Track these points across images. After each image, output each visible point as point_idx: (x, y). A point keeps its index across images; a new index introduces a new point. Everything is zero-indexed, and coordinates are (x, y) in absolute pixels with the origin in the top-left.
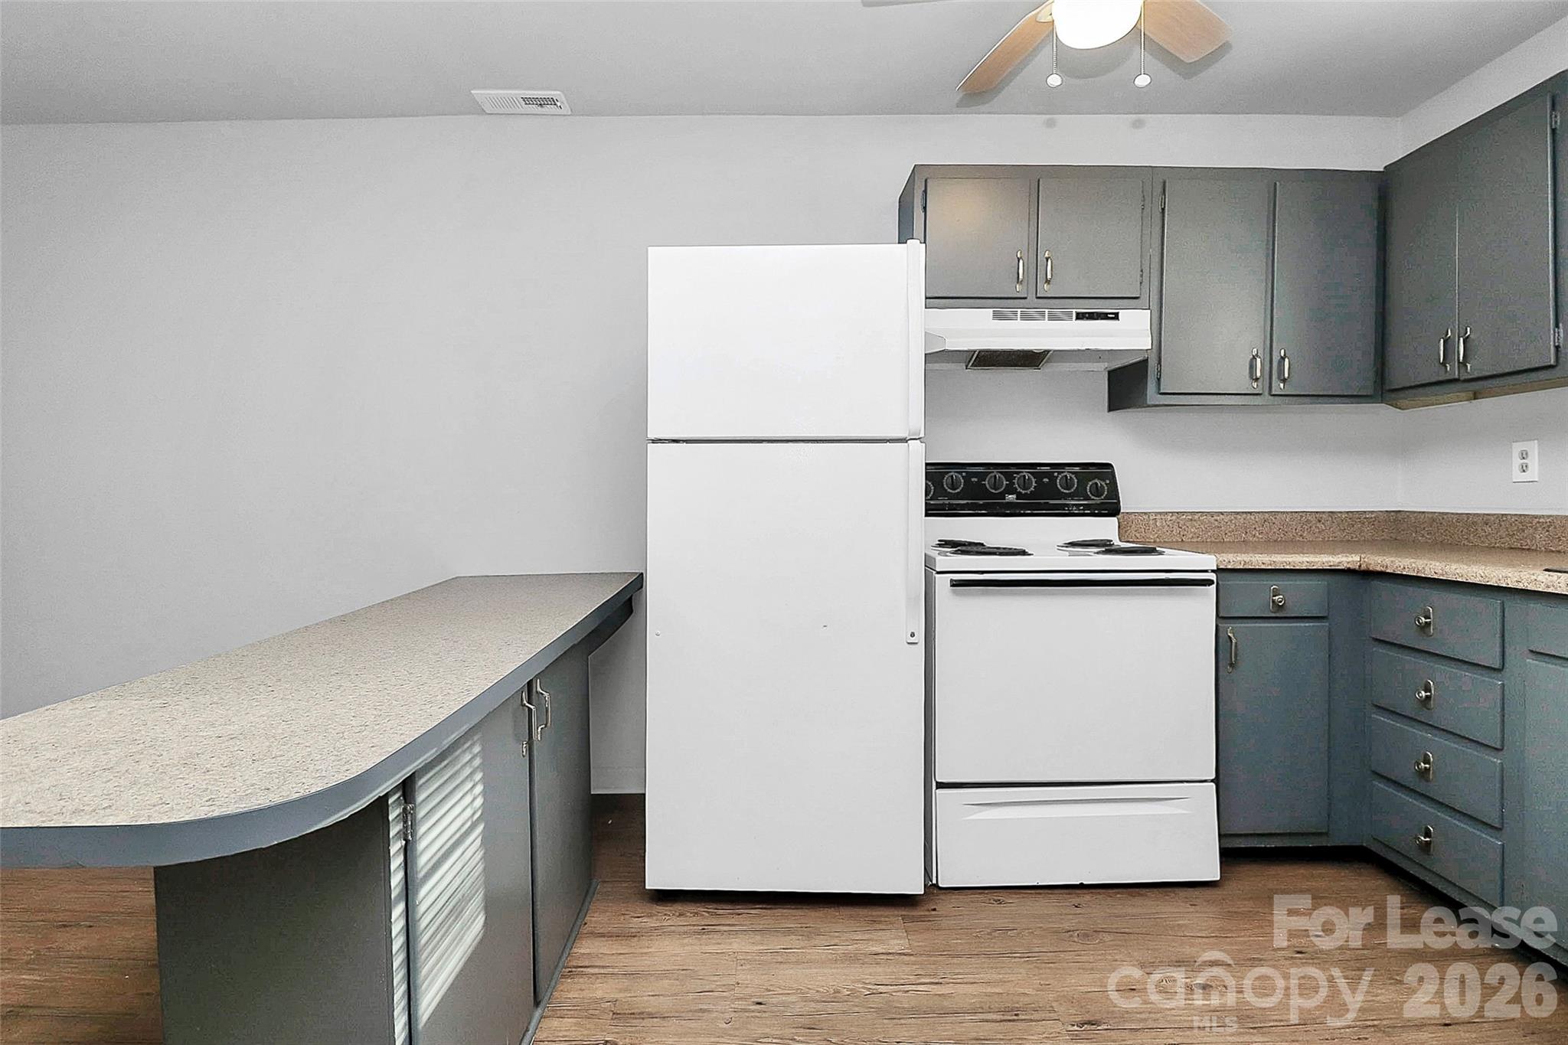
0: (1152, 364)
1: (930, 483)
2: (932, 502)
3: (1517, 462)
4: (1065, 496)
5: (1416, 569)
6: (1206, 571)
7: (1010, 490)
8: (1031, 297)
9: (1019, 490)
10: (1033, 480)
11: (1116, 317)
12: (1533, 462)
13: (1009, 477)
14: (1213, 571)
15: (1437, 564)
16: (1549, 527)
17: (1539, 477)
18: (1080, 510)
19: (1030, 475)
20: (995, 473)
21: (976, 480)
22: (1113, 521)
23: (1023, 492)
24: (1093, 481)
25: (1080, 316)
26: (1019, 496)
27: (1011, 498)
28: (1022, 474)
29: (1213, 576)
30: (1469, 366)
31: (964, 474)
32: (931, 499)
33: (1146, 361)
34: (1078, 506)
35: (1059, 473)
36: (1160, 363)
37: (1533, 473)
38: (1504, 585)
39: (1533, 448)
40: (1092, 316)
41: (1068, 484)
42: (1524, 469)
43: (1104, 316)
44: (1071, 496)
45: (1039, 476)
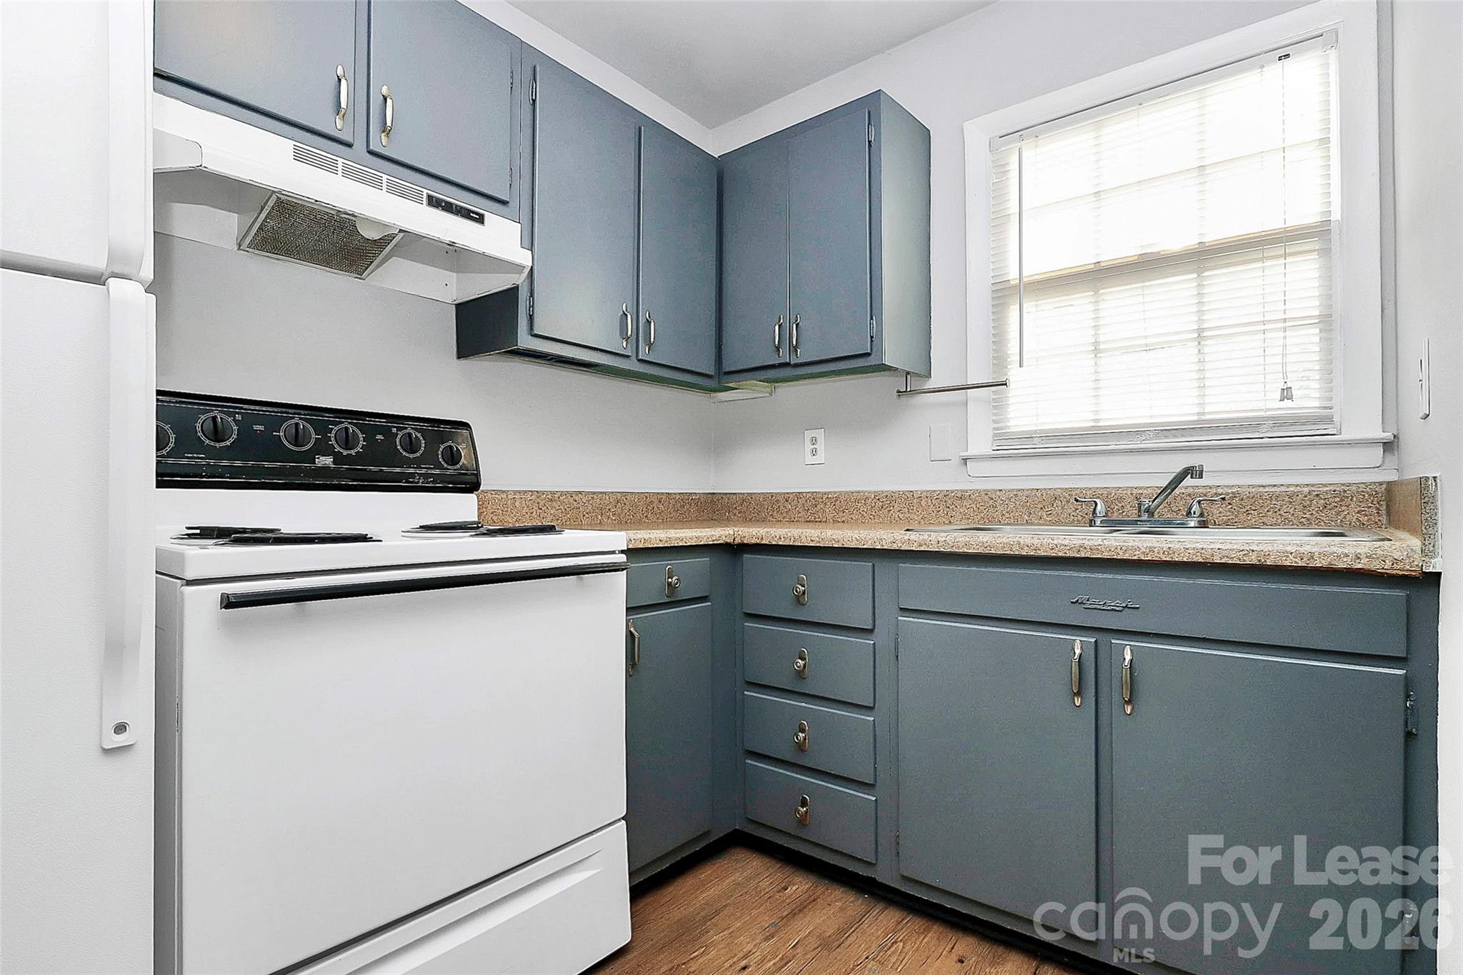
0: (523, 295)
1: (167, 427)
2: (171, 461)
3: (808, 447)
4: (409, 463)
5: (792, 539)
6: (613, 552)
7: (325, 450)
8: (360, 145)
9: (338, 449)
10: (360, 436)
11: (480, 219)
12: (820, 446)
13: (322, 428)
14: (622, 552)
15: (813, 531)
16: (835, 501)
17: (825, 461)
18: (428, 483)
19: (355, 429)
20: (296, 420)
21: (261, 428)
22: (471, 498)
23: (345, 453)
24: (446, 444)
25: (433, 202)
26: (338, 459)
27: (327, 461)
28: (343, 426)
29: (623, 558)
30: (799, 351)
31: (238, 417)
32: (169, 455)
33: (514, 291)
34: (426, 476)
35: (399, 429)
36: (532, 295)
37: (821, 457)
38: (879, 547)
39: (820, 434)
40: (448, 208)
41: (411, 446)
42: (814, 452)
43: (465, 214)
44: (418, 463)
45: (370, 432)
